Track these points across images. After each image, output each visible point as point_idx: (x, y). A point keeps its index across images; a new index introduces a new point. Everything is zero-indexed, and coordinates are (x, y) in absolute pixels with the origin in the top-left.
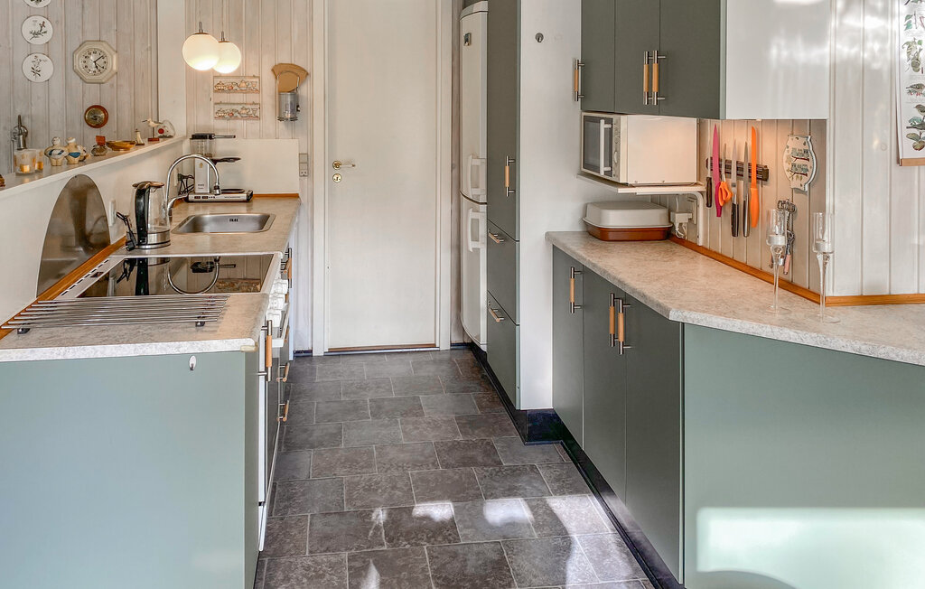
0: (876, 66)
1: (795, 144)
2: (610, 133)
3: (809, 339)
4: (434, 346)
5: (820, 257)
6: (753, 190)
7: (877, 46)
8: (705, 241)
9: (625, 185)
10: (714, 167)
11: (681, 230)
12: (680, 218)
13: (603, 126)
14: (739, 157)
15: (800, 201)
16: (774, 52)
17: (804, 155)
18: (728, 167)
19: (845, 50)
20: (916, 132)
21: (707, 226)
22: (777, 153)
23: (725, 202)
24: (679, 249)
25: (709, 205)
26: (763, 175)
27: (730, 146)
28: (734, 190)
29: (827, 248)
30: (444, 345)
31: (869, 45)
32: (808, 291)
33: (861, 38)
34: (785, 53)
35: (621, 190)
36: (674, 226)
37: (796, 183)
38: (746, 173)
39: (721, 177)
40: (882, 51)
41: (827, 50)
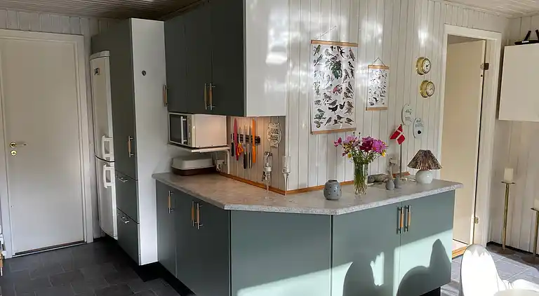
0: (303, 92)
1: (273, 126)
2: (185, 123)
3: (283, 210)
4: (83, 241)
5: (285, 175)
6: (253, 148)
7: (304, 84)
8: (230, 172)
9: (195, 148)
10: (234, 138)
11: (219, 168)
12: (219, 162)
13: (182, 119)
14: (246, 133)
15: (274, 151)
16: (266, 86)
17: (276, 131)
18: (242, 138)
19: (293, 86)
20: (317, 120)
21: (231, 165)
22: (263, 131)
23: (240, 154)
24: (220, 177)
25: (233, 155)
26: (258, 140)
27: (242, 128)
28: (245, 148)
29: (288, 171)
30: (90, 240)
31: (302, 82)
32: (278, 190)
33: (298, 80)
34: (270, 87)
35: (193, 151)
36: (216, 167)
37: (272, 144)
38: (250, 140)
39: (238, 142)
40: (306, 86)
41: (286, 85)
